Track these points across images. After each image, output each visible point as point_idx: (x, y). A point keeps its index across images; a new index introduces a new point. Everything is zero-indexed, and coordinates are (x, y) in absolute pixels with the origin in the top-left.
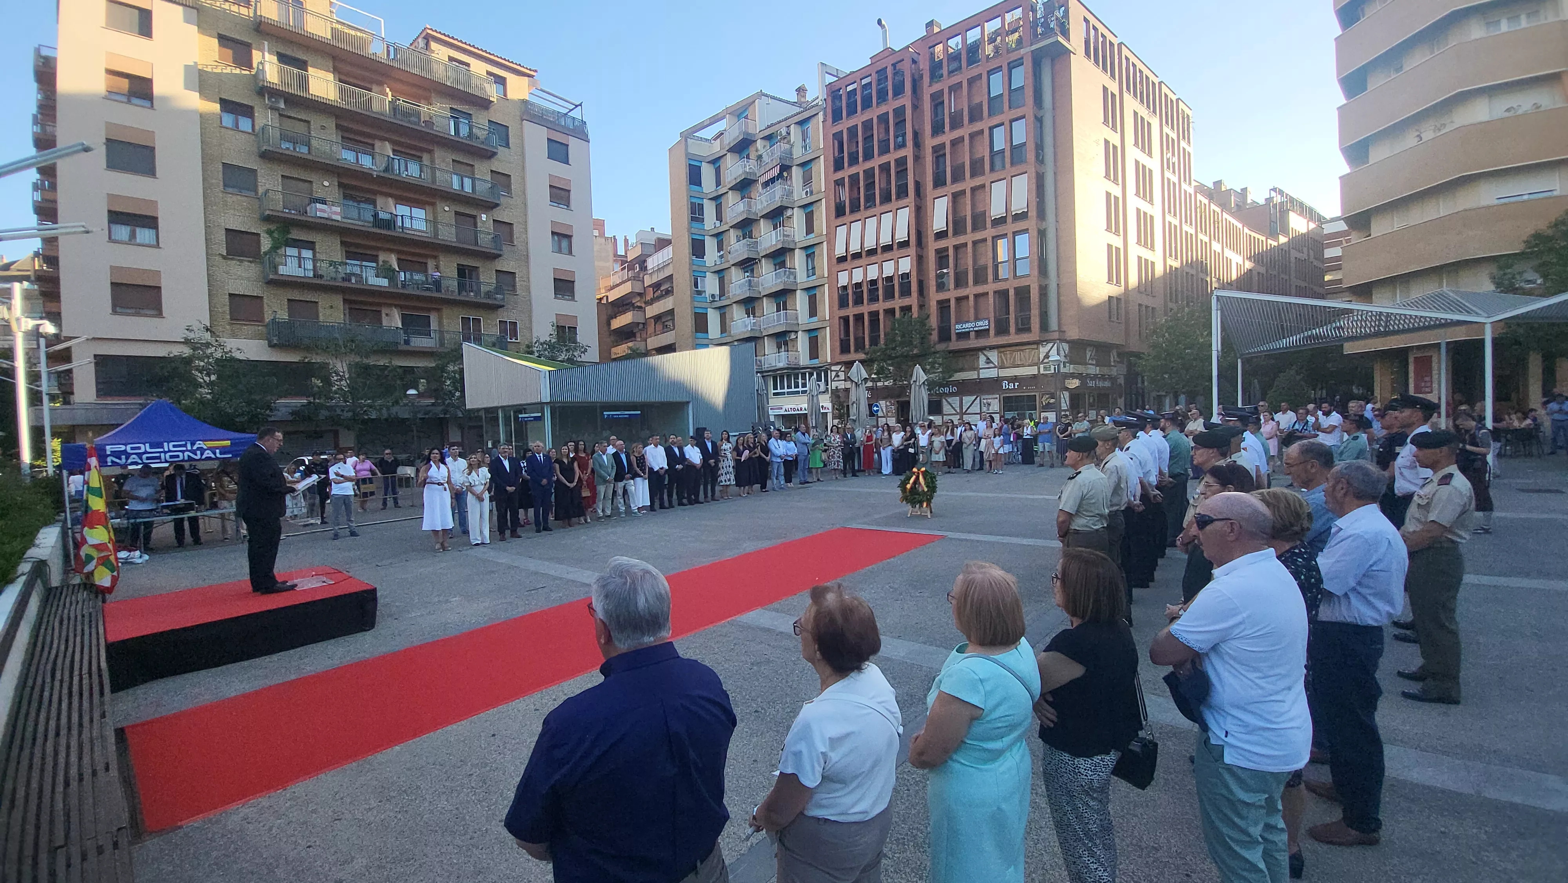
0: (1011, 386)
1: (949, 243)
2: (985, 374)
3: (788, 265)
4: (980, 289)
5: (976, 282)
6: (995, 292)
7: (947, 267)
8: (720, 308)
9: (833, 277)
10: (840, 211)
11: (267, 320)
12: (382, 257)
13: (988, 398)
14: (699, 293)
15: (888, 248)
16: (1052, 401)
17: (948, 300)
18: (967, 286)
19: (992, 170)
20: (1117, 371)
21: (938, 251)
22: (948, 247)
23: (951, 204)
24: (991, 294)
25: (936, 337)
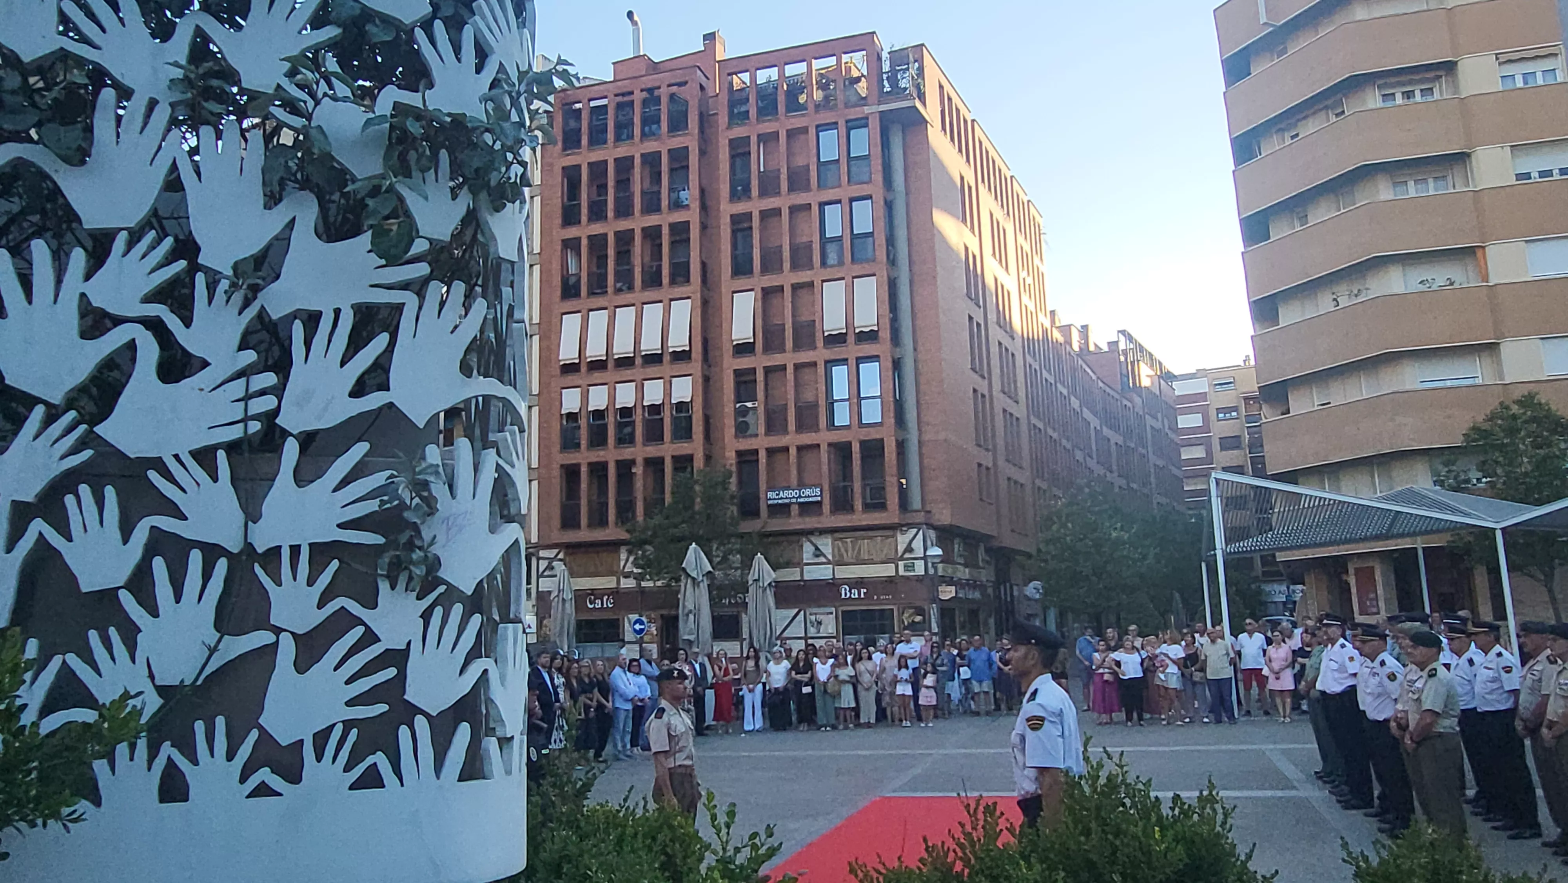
0: (855, 594)
1: (759, 362)
2: (811, 574)
4: (807, 439)
5: (800, 427)
6: (830, 445)
7: (754, 399)
9: (549, 396)
10: (570, 291)
13: (815, 613)
15: (653, 360)
16: (918, 619)
17: (756, 452)
18: (785, 431)
19: (824, 264)
20: (986, 575)
21: (738, 373)
22: (755, 369)
23: (760, 303)
24: (824, 448)
25: (734, 510)
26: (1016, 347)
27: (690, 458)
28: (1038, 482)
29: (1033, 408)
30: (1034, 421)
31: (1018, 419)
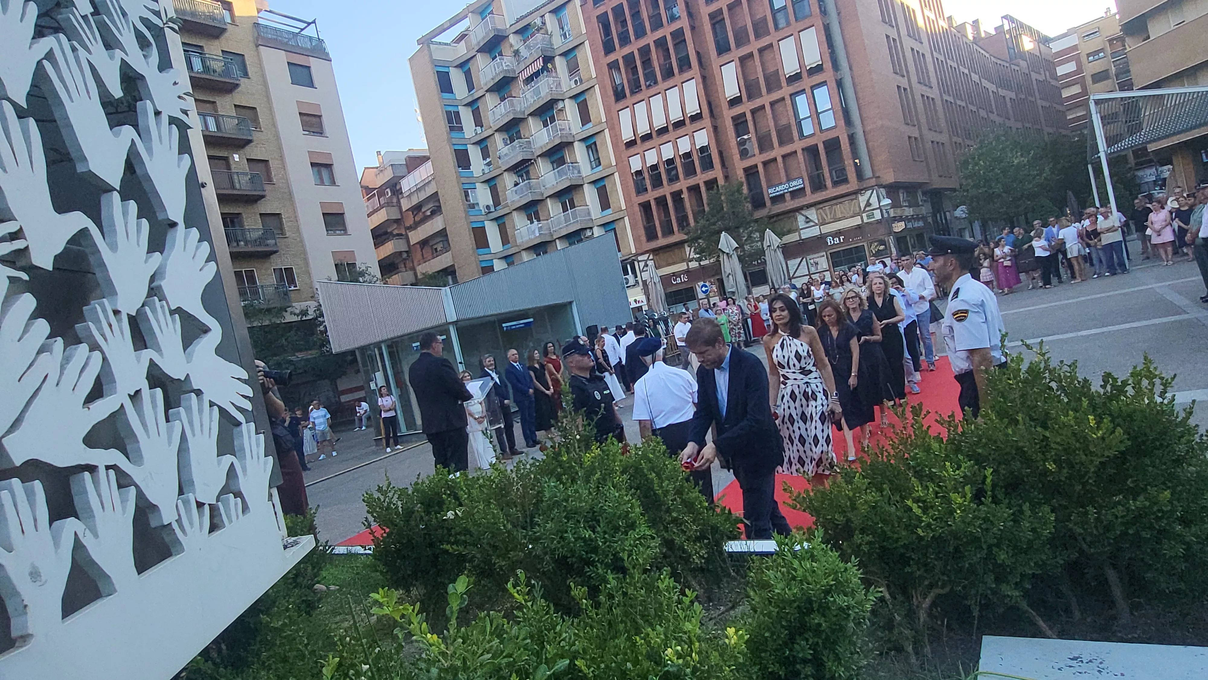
0: (837, 241)
1: (746, 108)
2: (806, 234)
3: (568, 160)
4: (787, 149)
5: (781, 143)
6: (803, 149)
7: (748, 132)
8: (496, 219)
9: (622, 165)
10: (619, 95)
13: (813, 258)
14: (471, 206)
15: (680, 124)
16: (882, 247)
17: (756, 166)
18: (772, 148)
19: (777, 28)
20: (925, 209)
21: (734, 119)
22: (744, 113)
23: (739, 69)
24: (799, 152)
25: (749, 206)
26: (925, 49)
27: (715, 180)
28: (955, 139)
29: (944, 88)
30: (946, 97)
31: (933, 99)
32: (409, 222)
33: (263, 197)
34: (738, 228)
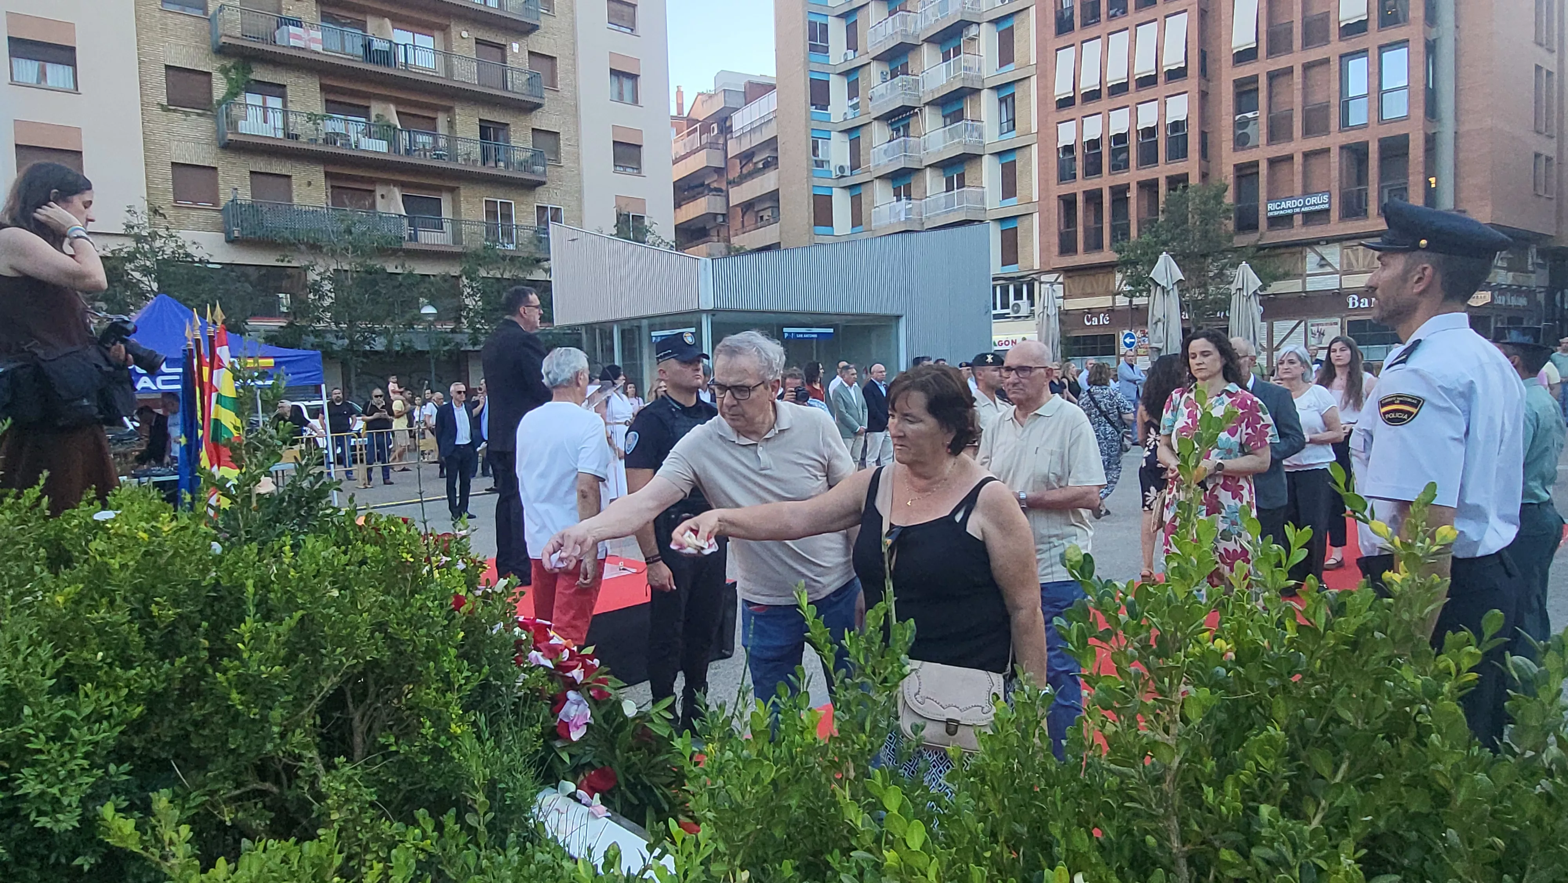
0: (1365, 303)
1: (1260, 68)
2: (1314, 284)
3: (968, 114)
4: (1315, 143)
5: (1308, 132)
6: (1342, 148)
7: (1255, 108)
8: (850, 187)
9: (1046, 131)
10: (1064, 25)
11: (223, 204)
12: (376, 109)
13: (1316, 323)
14: (820, 164)
15: (1147, 82)
17: (1256, 164)
18: (1290, 138)
20: (1537, 279)
21: (1238, 83)
22: (1257, 76)
23: (1264, 4)
24: (1334, 151)
25: (1230, 225)
27: (1184, 178)
32: (734, 173)
33: (539, 106)
34: (1205, 256)
